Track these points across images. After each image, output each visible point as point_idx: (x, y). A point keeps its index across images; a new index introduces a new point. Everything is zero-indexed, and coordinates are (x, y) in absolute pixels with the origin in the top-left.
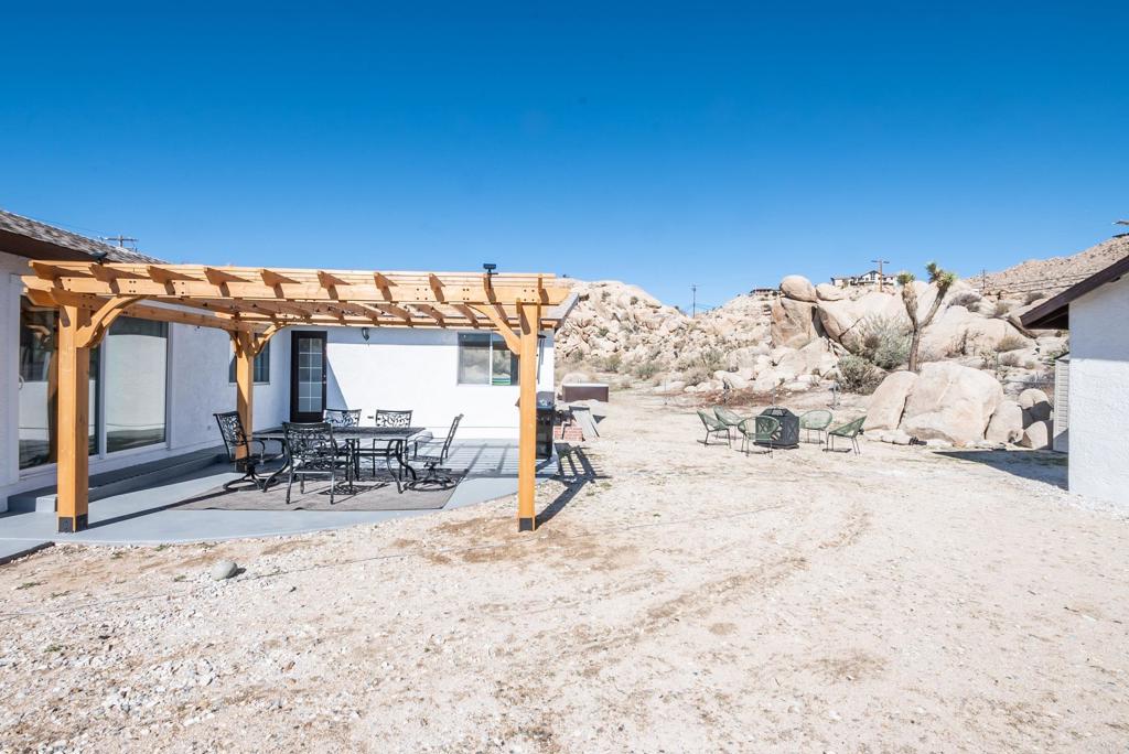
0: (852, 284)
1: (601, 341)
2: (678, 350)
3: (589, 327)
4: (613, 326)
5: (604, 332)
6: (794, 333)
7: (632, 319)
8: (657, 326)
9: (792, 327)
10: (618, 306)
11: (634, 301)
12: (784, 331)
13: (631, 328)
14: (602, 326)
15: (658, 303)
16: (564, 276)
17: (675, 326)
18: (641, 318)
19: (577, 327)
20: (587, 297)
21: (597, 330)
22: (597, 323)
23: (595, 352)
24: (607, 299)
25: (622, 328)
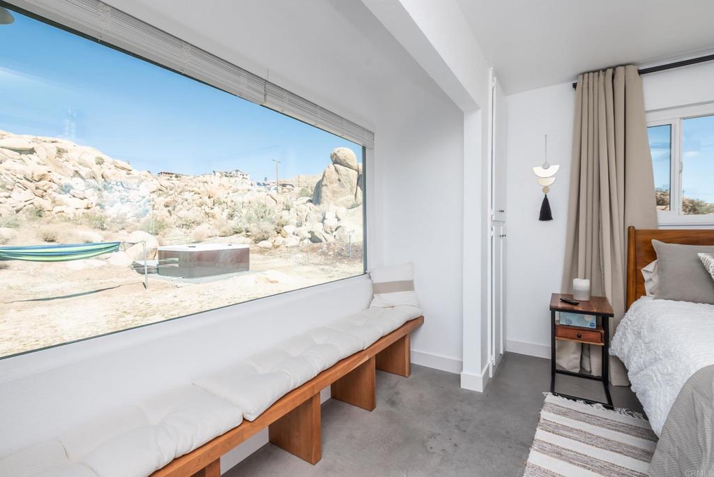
0: (226, 176)
1: (65, 198)
2: (170, 208)
3: (42, 182)
4: (78, 184)
5: (65, 189)
6: (343, 194)
8: (135, 186)
9: (342, 189)
10: (81, 164)
11: (100, 162)
12: (334, 192)
13: (100, 187)
14: (63, 182)
15: (128, 166)
17: (154, 188)
18: (113, 178)
20: (32, 151)
21: (55, 186)
23: (57, 208)
24: (65, 155)
25: (89, 186)
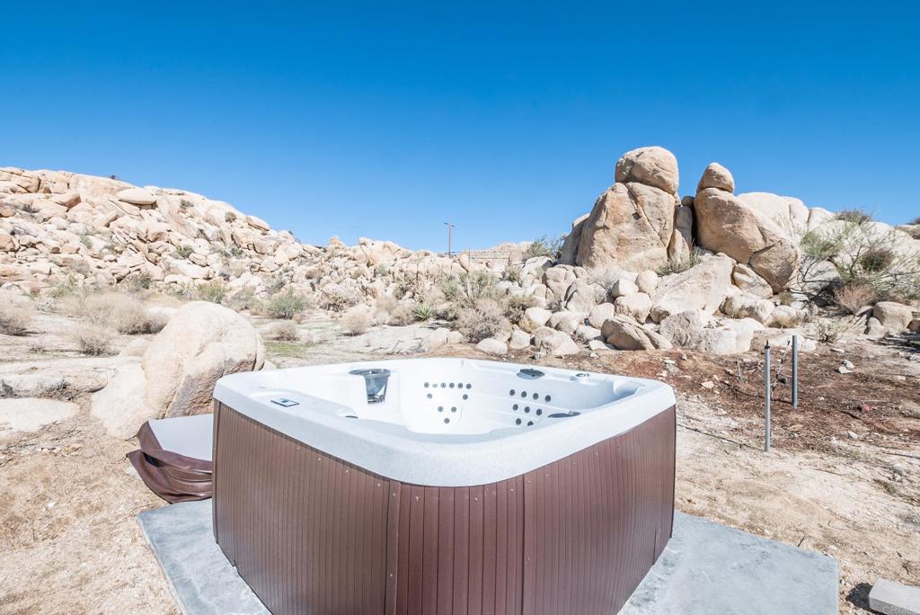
1: (182, 264)
2: (314, 281)
3: (158, 243)
4: (201, 247)
5: (185, 253)
6: (641, 246)
7: (228, 240)
8: (270, 250)
9: (640, 236)
10: (207, 221)
11: (231, 219)
13: (228, 251)
14: (182, 244)
15: (265, 225)
16: (113, 178)
17: (295, 253)
18: (244, 240)
19: (138, 242)
20: (153, 205)
21: (173, 249)
22: (174, 240)
23: (170, 278)
24: (189, 210)
25: (214, 250)
